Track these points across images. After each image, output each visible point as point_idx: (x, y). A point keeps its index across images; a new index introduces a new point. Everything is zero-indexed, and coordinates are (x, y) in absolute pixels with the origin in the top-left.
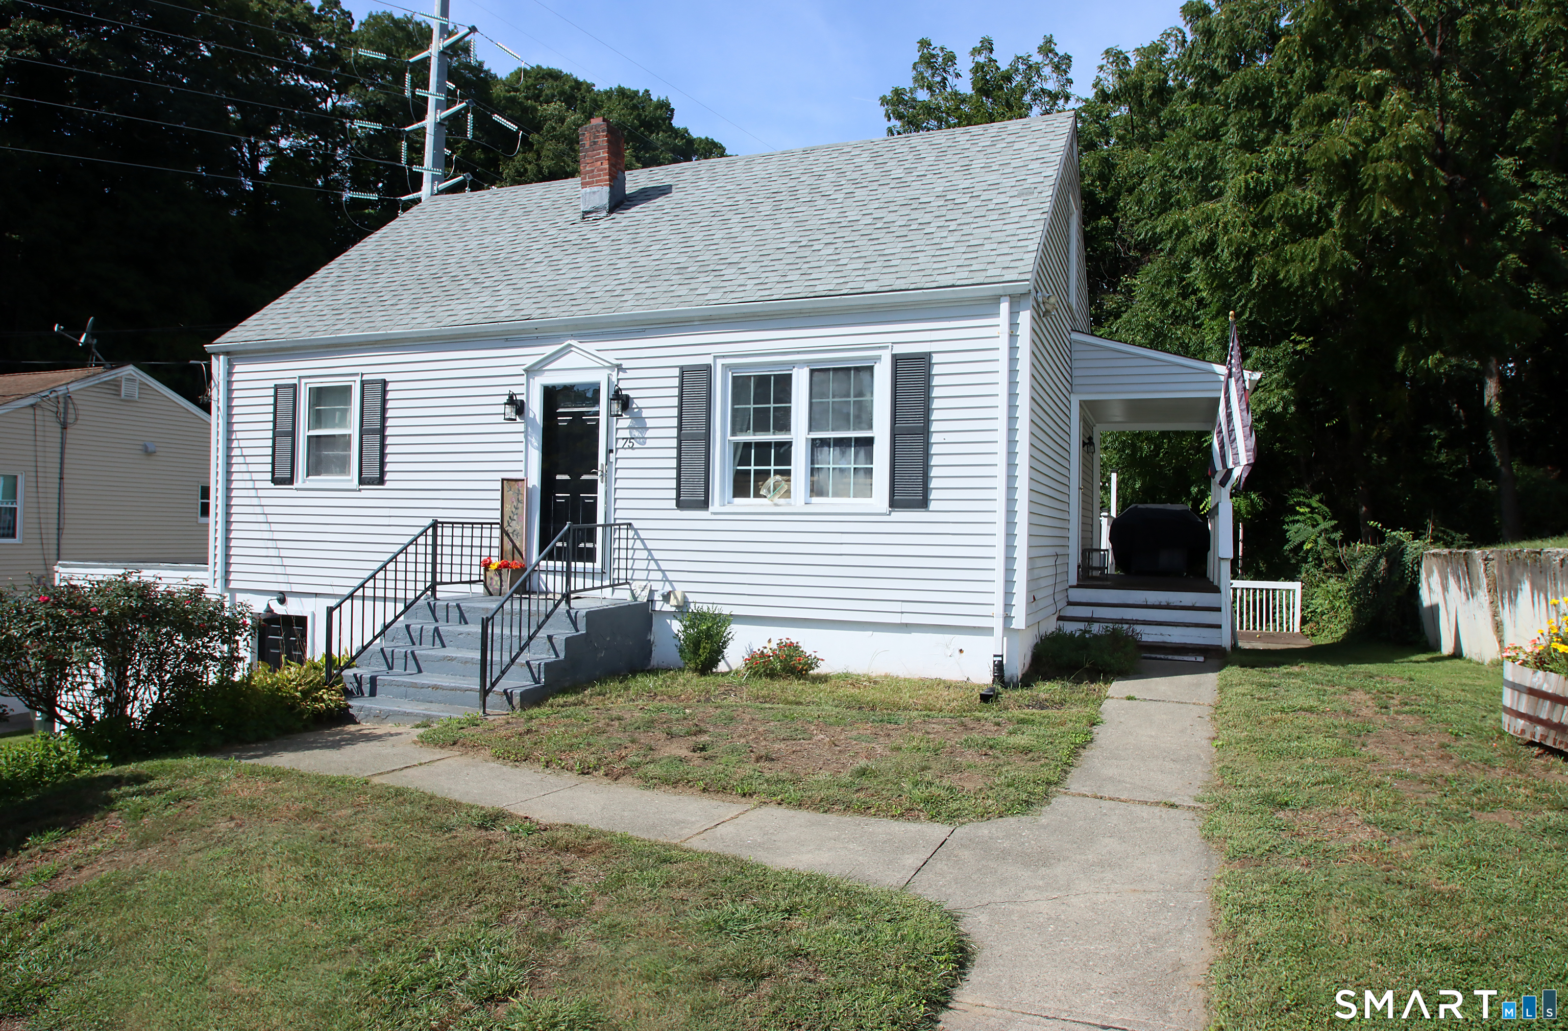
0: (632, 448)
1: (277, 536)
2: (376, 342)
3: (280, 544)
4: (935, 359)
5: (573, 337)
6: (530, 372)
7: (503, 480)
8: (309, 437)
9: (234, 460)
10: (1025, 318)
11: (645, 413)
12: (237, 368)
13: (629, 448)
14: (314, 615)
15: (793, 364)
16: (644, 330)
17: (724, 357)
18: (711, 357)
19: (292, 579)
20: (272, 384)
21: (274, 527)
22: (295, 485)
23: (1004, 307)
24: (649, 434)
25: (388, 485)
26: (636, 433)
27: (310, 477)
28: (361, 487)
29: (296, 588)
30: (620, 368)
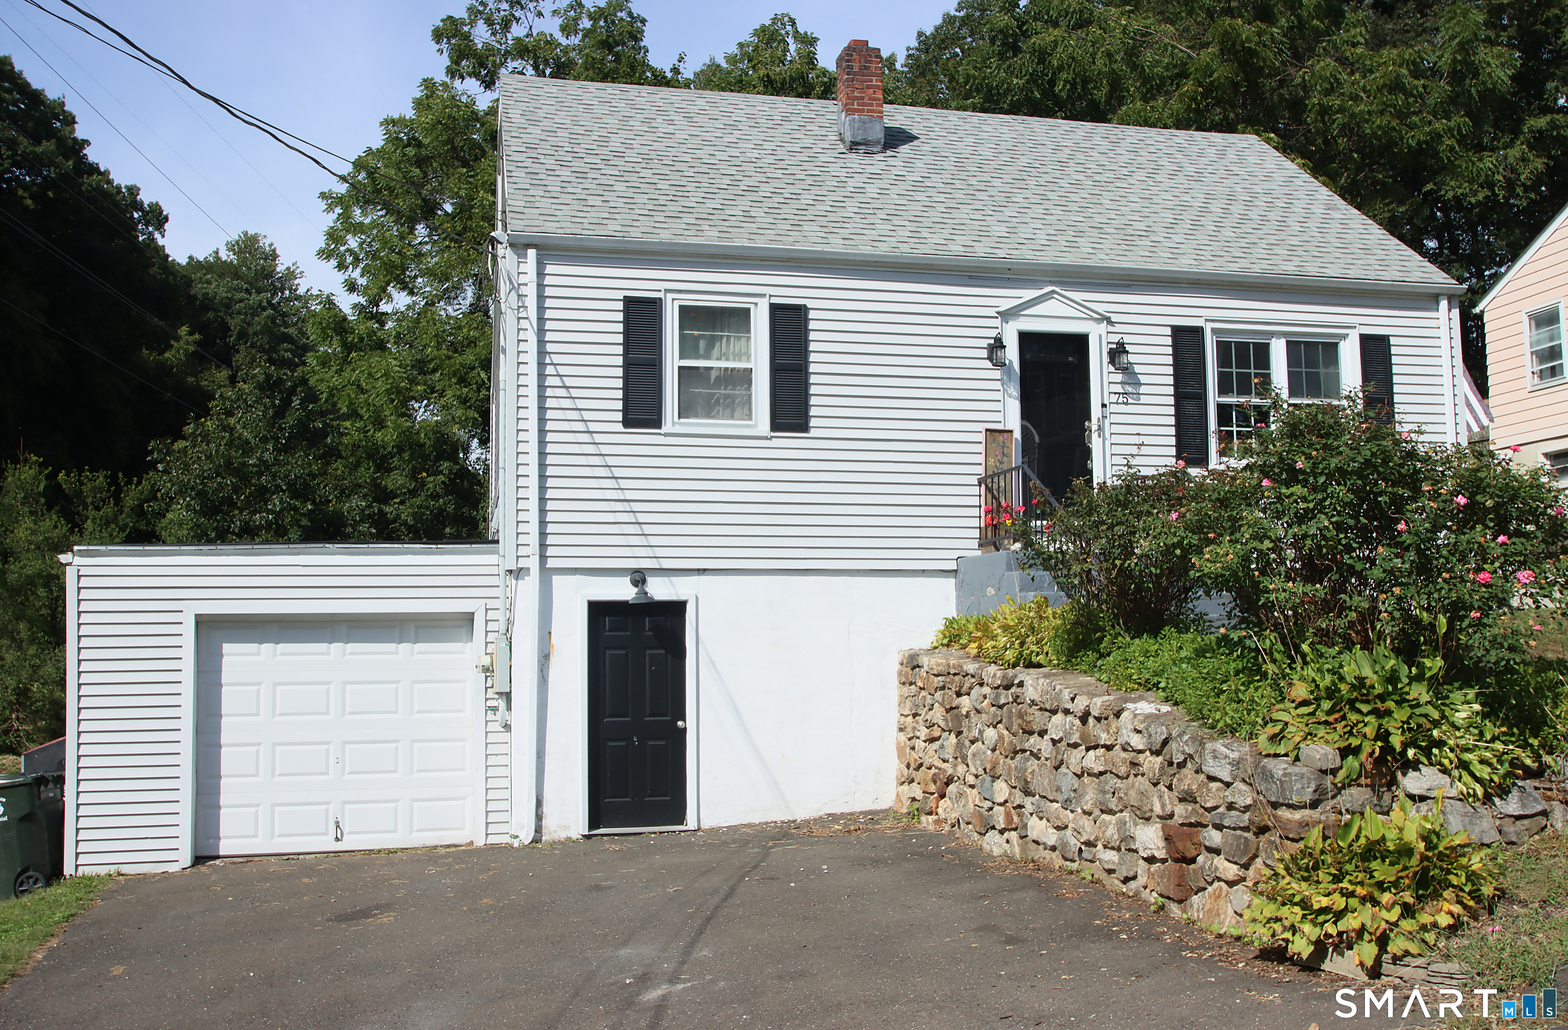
0: (1127, 404)
1: (629, 495)
2: (789, 260)
3: (636, 506)
4: (1393, 341)
5: (1051, 283)
6: (1006, 315)
7: (987, 430)
8: (680, 368)
9: (549, 392)
10: (1456, 313)
11: (1137, 369)
12: (549, 269)
13: (1124, 403)
14: (697, 598)
15: (1272, 334)
16: (1129, 286)
17: (1213, 321)
18: (1203, 320)
19: (659, 552)
20: (620, 295)
21: (624, 484)
22: (664, 430)
23: (1444, 304)
24: (1143, 390)
25: (813, 433)
26: (1129, 389)
27: (682, 420)
28: (773, 434)
29: (666, 564)
30: (1110, 322)
